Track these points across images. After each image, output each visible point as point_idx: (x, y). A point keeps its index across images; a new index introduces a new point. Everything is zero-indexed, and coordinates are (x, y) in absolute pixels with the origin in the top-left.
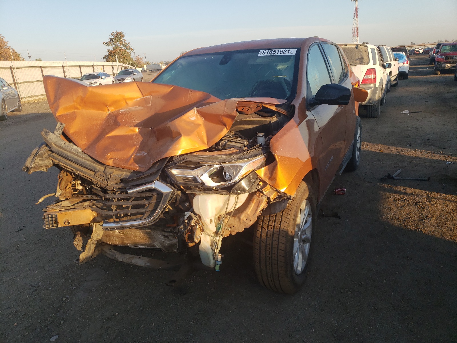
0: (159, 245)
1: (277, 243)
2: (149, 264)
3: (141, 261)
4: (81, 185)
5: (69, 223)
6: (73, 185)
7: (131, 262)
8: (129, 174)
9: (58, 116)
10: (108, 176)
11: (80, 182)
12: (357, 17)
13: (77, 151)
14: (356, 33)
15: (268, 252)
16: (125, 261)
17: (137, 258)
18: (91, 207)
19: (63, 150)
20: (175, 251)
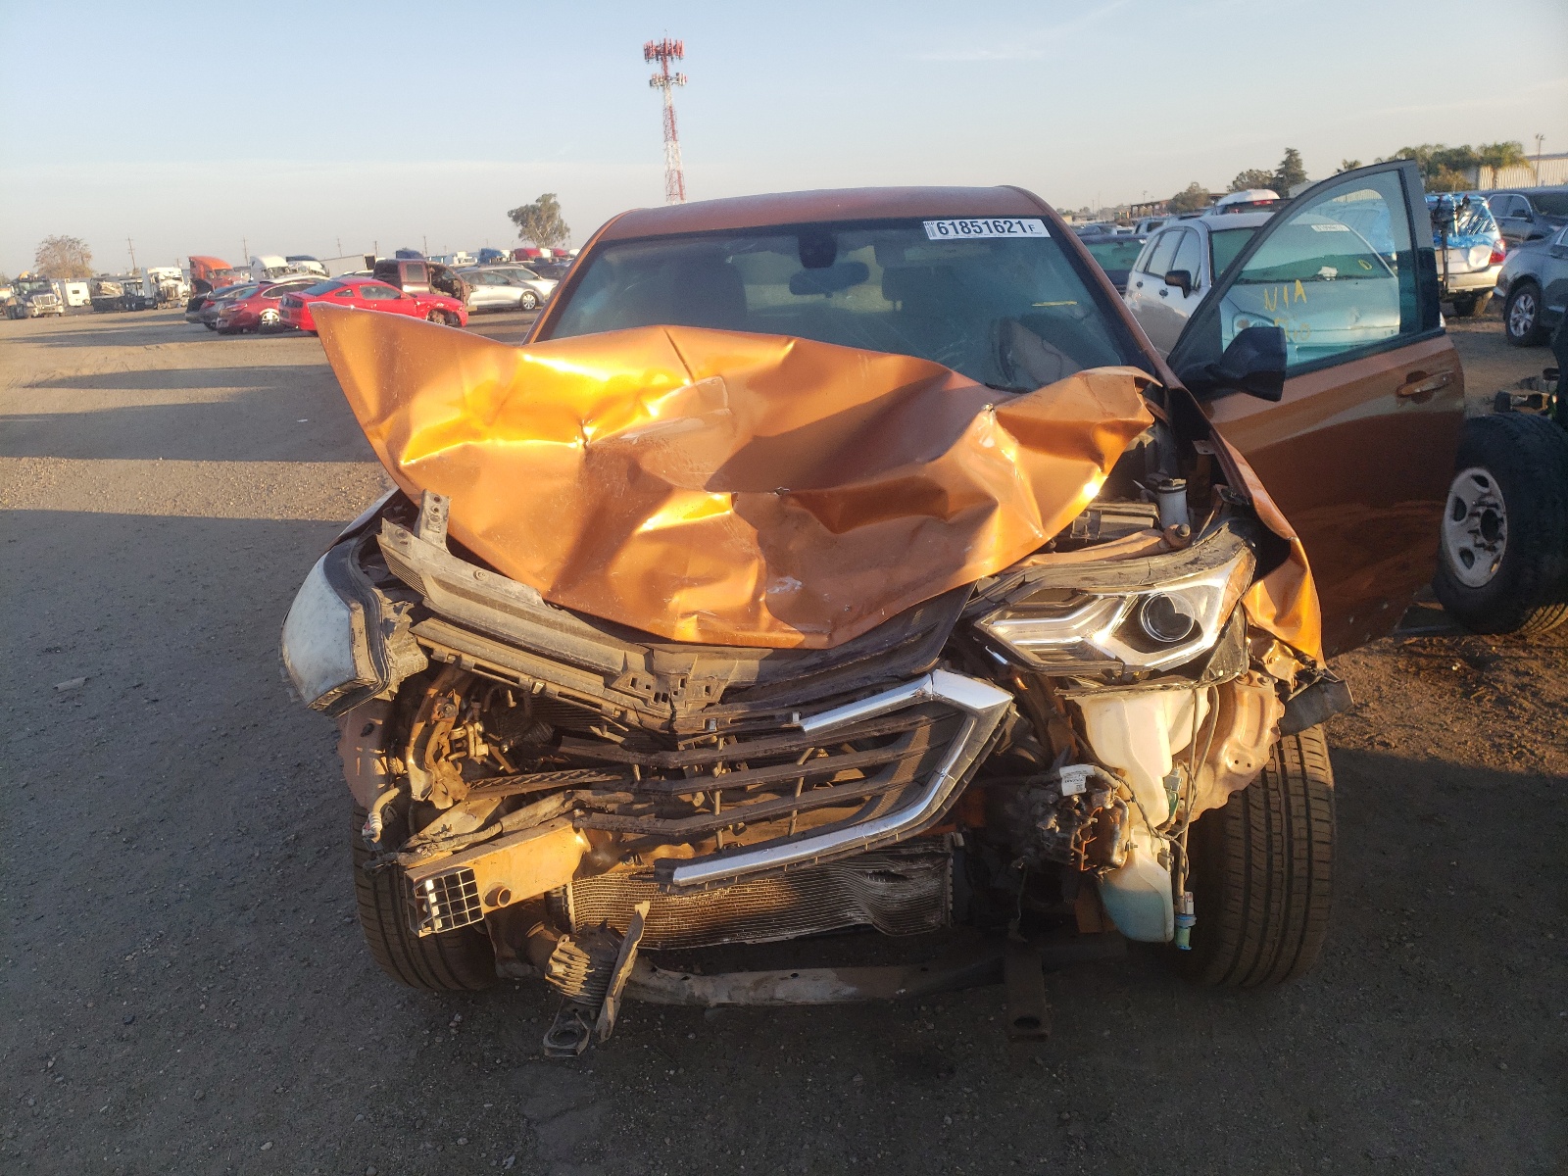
0: (867, 911)
1: (1303, 823)
2: (850, 990)
3: (812, 987)
4: (486, 740)
5: (506, 895)
6: (459, 745)
7: (772, 999)
8: (754, 665)
9: (412, 468)
10: (671, 683)
11: (481, 729)
12: (674, 138)
13: (529, 600)
14: (677, 188)
15: (1277, 858)
16: (741, 999)
17: (786, 978)
18: (569, 815)
19: (474, 604)
20: (930, 924)
